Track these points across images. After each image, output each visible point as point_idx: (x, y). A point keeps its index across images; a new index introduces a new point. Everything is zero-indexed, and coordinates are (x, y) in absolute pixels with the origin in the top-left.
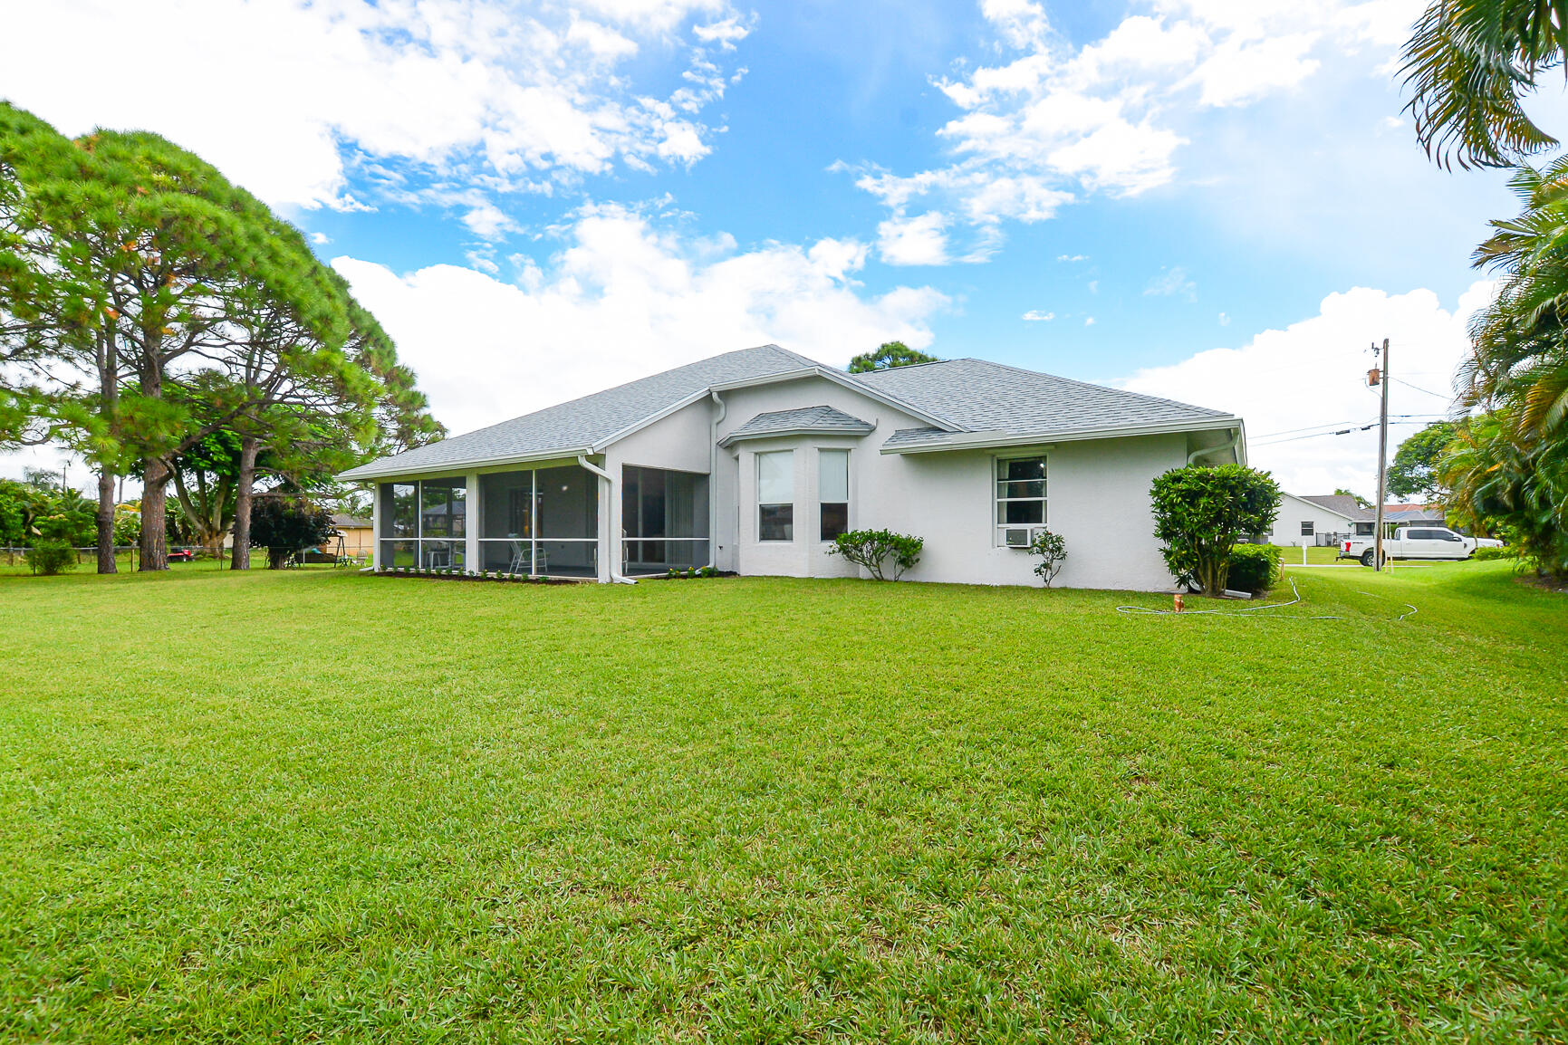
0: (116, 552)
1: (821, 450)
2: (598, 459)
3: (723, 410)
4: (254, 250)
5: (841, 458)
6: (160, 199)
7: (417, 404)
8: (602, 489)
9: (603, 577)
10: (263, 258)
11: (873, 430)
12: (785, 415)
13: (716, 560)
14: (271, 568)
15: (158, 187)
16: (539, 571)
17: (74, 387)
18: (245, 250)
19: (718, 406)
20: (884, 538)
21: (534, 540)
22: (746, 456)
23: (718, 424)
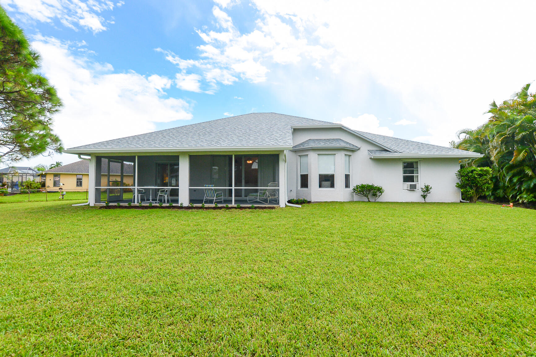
1: (346, 155)
11: (359, 149)
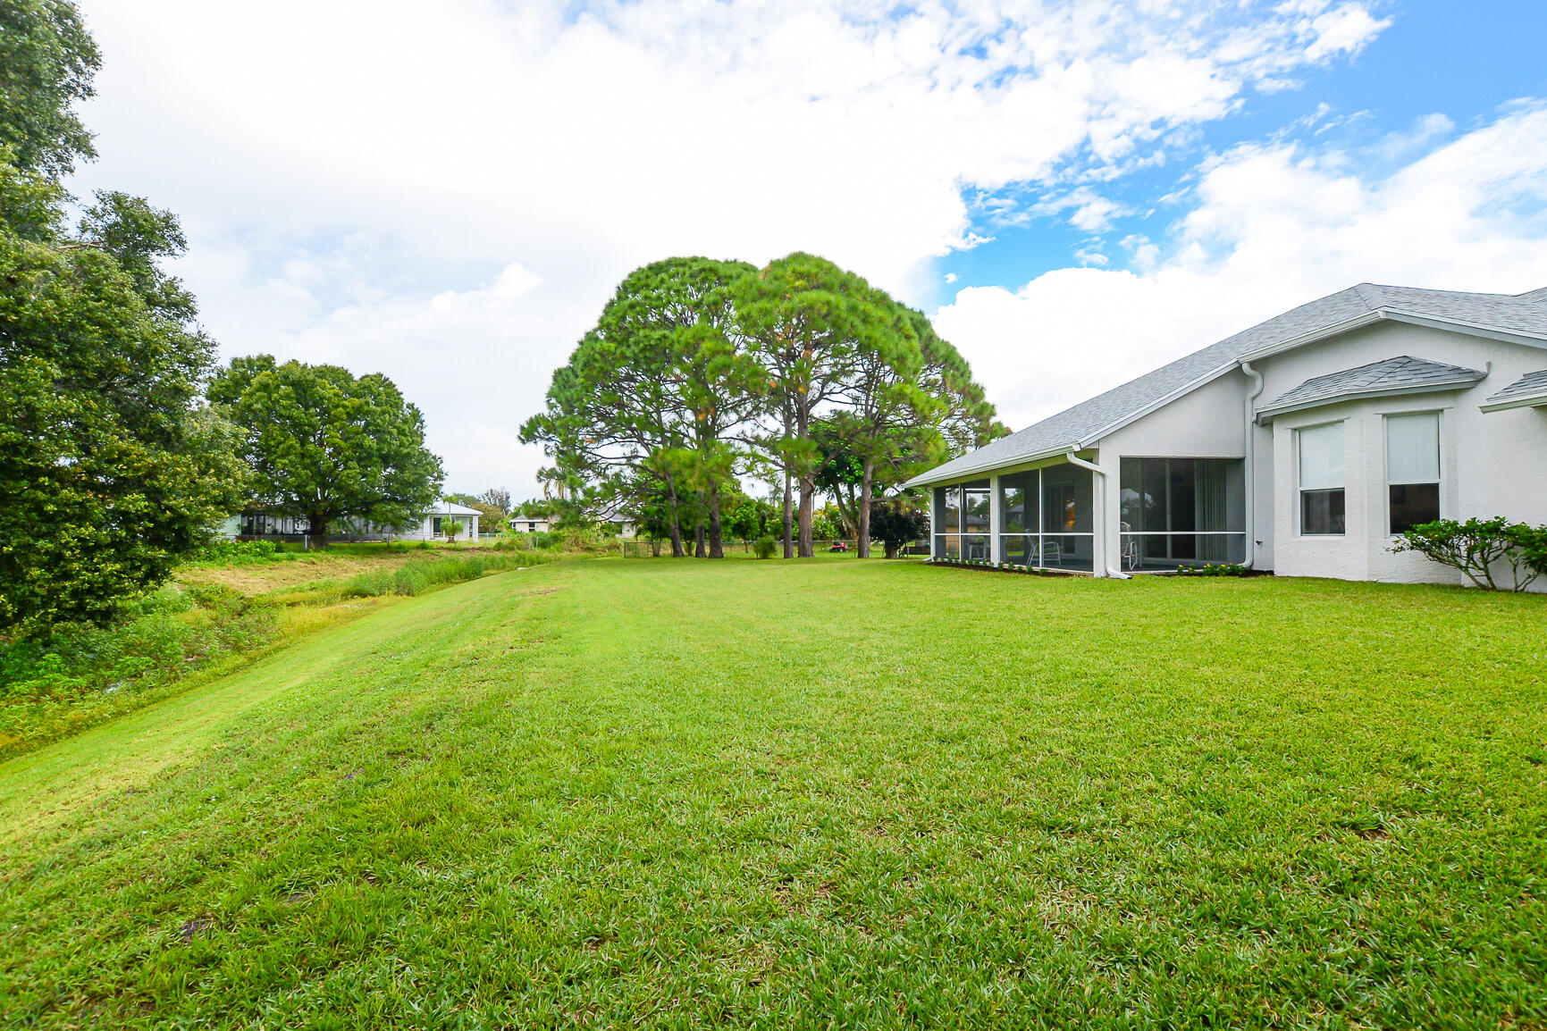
0: (812, 545)
1: (1387, 416)
2: (1090, 454)
3: (1259, 383)
4: (851, 318)
5: (1430, 423)
6: (797, 299)
7: (986, 414)
8: (1097, 484)
9: (1098, 571)
10: (858, 322)
11: (1482, 378)
12: (1334, 378)
13: (1252, 558)
14: (886, 558)
15: (797, 290)
16: (1046, 564)
17: (776, 433)
18: (846, 320)
19: (1252, 379)
20: (1494, 529)
21: (1040, 534)
22: (1282, 433)
23: (1253, 399)
